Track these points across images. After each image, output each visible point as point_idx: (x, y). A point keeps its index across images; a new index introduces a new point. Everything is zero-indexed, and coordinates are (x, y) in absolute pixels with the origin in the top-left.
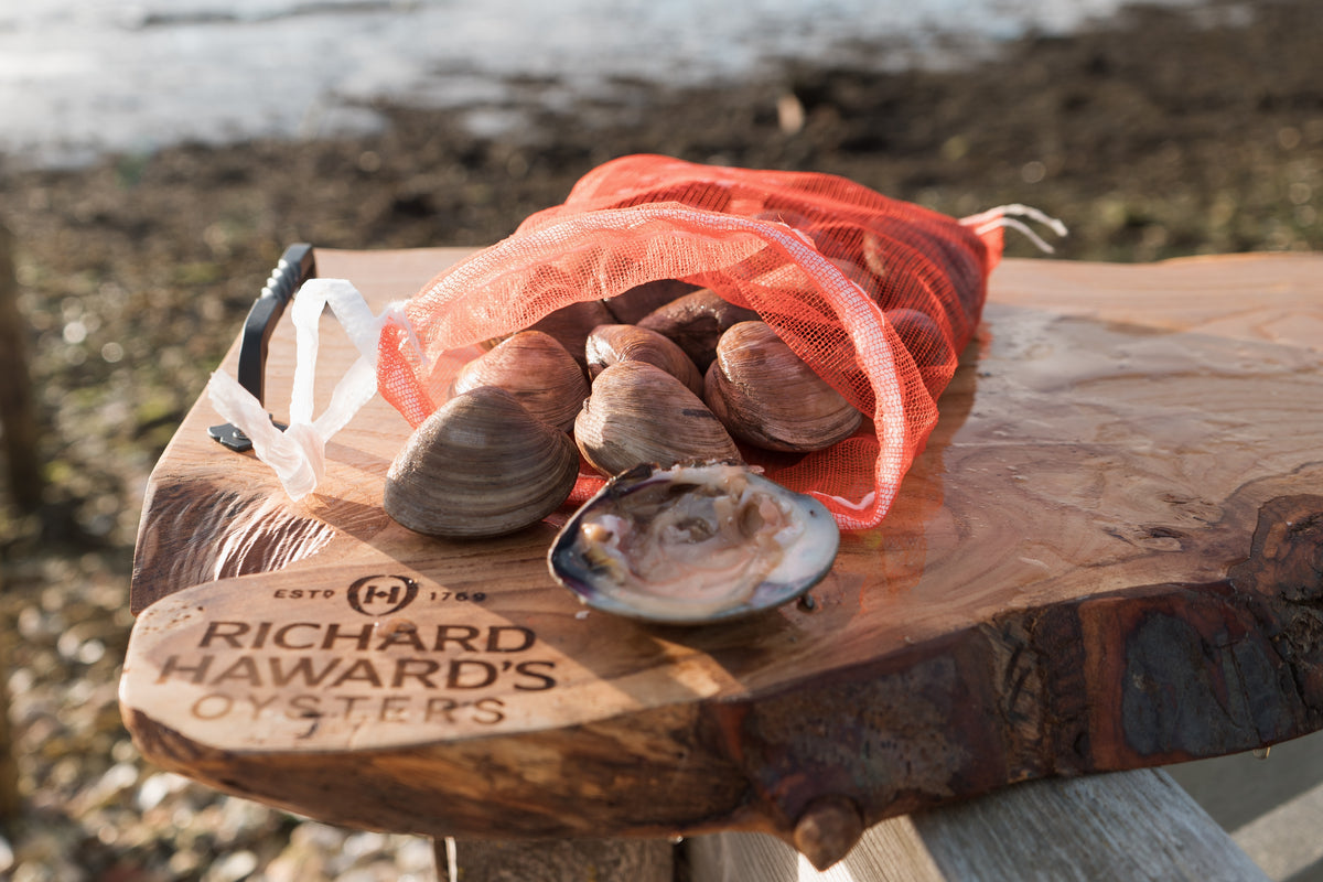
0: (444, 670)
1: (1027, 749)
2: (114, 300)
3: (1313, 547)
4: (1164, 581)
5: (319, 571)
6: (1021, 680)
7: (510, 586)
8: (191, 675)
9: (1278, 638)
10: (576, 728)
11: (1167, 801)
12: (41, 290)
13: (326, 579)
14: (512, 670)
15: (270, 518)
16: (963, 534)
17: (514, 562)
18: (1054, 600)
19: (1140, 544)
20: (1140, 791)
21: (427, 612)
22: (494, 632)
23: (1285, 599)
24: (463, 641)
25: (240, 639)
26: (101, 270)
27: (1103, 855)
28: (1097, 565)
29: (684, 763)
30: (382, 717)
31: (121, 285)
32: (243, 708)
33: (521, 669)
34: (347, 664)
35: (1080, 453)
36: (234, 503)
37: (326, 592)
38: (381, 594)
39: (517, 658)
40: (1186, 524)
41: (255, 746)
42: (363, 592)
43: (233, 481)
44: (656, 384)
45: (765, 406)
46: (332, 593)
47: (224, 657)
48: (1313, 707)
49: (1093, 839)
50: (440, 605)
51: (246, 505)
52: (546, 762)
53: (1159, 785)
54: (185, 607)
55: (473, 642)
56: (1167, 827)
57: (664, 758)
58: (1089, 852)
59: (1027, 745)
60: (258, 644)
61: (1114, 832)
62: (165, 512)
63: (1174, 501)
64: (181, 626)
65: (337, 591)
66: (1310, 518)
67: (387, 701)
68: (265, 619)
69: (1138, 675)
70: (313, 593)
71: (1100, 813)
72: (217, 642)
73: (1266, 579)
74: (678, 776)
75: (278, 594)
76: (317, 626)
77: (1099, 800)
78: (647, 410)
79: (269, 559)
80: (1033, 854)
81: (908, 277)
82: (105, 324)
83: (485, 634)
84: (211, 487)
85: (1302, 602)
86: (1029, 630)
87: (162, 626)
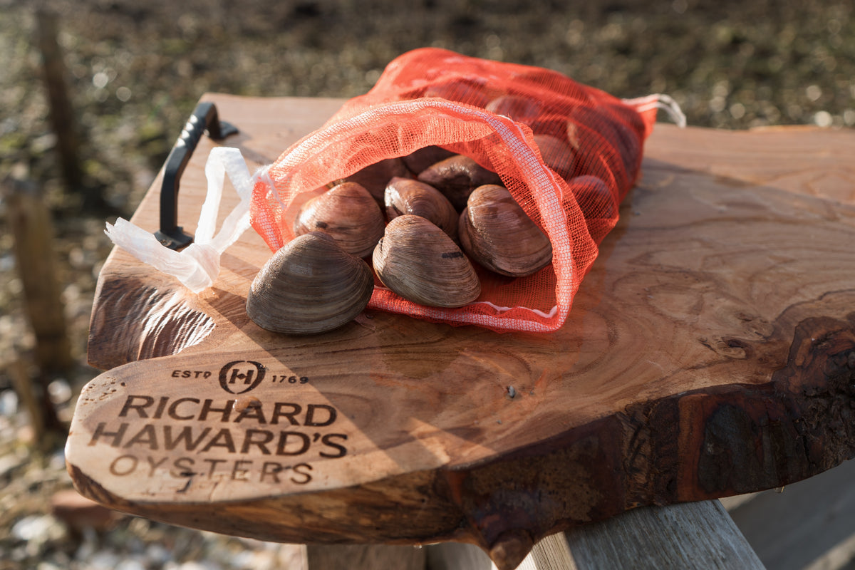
0: (276, 440)
1: (638, 489)
2: (125, 60)
3: (826, 358)
4: (733, 382)
5: (202, 356)
6: (639, 447)
7: (324, 372)
8: (112, 439)
9: (798, 421)
10: (357, 487)
11: (720, 526)
12: (79, 52)
13: (207, 363)
14: (320, 441)
15: (175, 308)
16: (612, 339)
17: (328, 353)
18: (665, 394)
19: (720, 352)
20: (704, 517)
21: (269, 392)
22: (311, 408)
23: (805, 395)
24: (289, 416)
25: (146, 410)
26: (116, 41)
27: (677, 563)
28: (693, 368)
29: (425, 505)
30: (233, 477)
31: (129, 51)
32: (144, 466)
33: (326, 441)
34: (214, 433)
35: (690, 279)
36: (154, 295)
37: (206, 372)
38: (241, 376)
39: (324, 431)
40: (750, 337)
41: (149, 498)
42: (229, 374)
43: (153, 279)
44: (426, 236)
45: (495, 247)
46: (210, 374)
47: (136, 425)
48: (813, 463)
49: (673, 551)
50: (278, 386)
51: (161, 297)
52: (338, 508)
53: (716, 513)
54: (113, 383)
55: (296, 417)
56: (717, 545)
57: (412, 503)
58: (669, 561)
59: (639, 487)
60: (158, 415)
61: (685, 547)
62: (109, 298)
63: (745, 319)
64: (109, 398)
65: (213, 372)
66: (826, 335)
67: (238, 463)
68: (164, 394)
69: (711, 443)
70: (198, 373)
71: (678, 533)
72: (132, 412)
73: (796, 381)
74: (421, 513)
75: (174, 374)
76: (197, 401)
77: (678, 522)
78: (419, 256)
79: (174, 337)
80: (635, 561)
81: (594, 156)
82: (119, 75)
83: (305, 410)
84: (139, 282)
85: (815, 396)
86: (647, 415)
87: (96, 398)
